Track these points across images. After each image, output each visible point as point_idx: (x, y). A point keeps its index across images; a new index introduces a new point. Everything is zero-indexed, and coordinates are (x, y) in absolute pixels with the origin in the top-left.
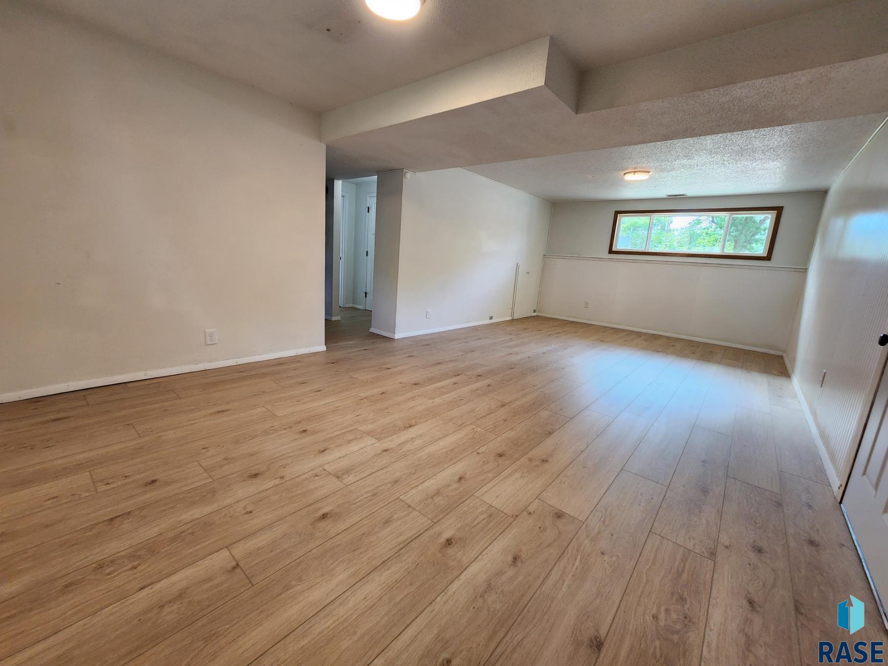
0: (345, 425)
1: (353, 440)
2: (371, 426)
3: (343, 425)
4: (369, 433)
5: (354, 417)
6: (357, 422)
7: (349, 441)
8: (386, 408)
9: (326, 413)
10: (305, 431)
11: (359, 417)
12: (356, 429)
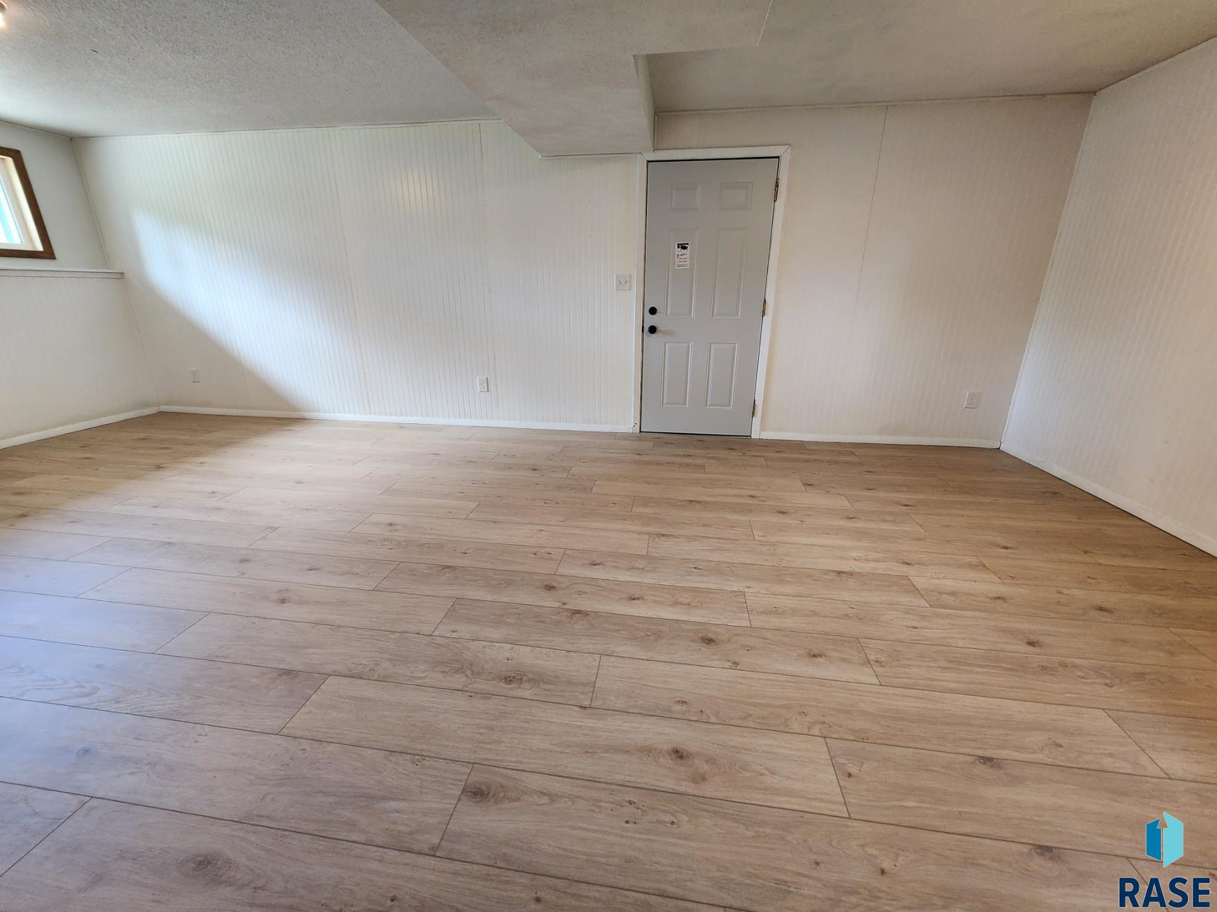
0: (948, 621)
1: (946, 593)
2: (901, 599)
3: (952, 622)
4: (915, 591)
5: (924, 628)
6: (923, 617)
7: (953, 594)
8: (847, 616)
9: (981, 666)
10: (1031, 644)
11: (914, 624)
12: (931, 606)
